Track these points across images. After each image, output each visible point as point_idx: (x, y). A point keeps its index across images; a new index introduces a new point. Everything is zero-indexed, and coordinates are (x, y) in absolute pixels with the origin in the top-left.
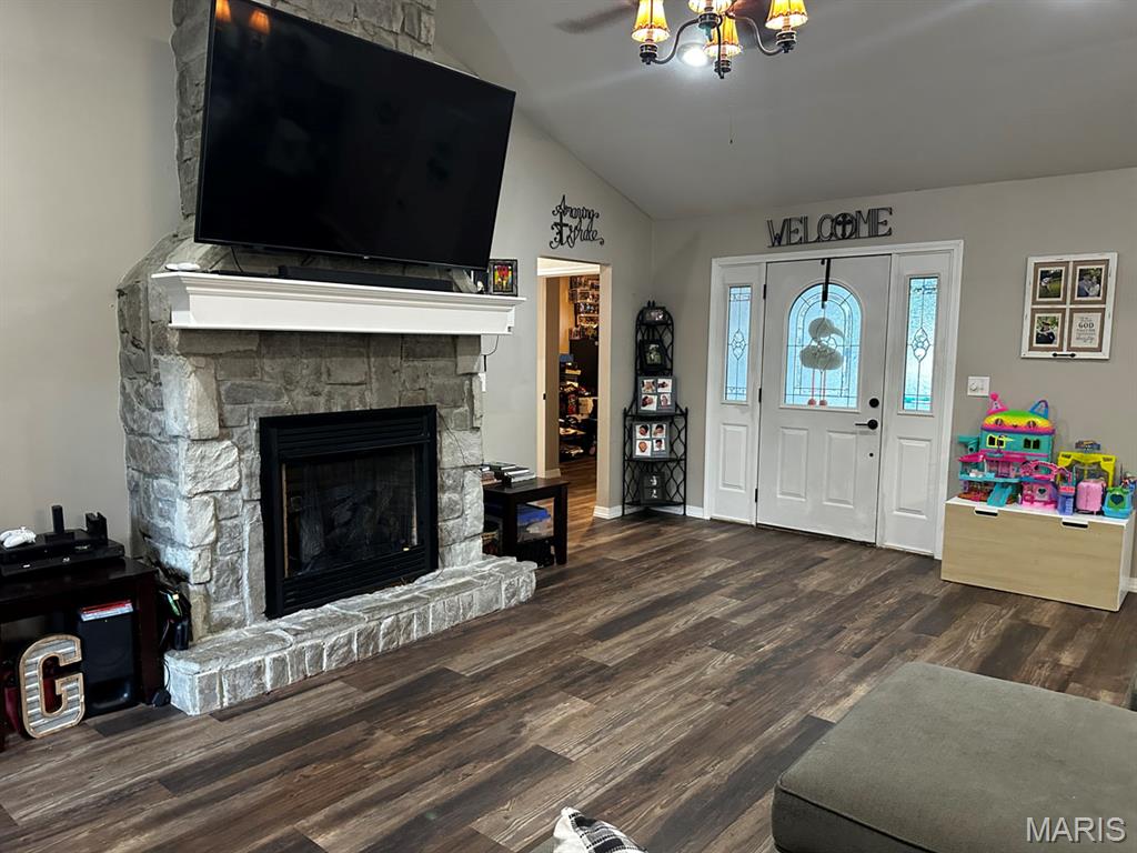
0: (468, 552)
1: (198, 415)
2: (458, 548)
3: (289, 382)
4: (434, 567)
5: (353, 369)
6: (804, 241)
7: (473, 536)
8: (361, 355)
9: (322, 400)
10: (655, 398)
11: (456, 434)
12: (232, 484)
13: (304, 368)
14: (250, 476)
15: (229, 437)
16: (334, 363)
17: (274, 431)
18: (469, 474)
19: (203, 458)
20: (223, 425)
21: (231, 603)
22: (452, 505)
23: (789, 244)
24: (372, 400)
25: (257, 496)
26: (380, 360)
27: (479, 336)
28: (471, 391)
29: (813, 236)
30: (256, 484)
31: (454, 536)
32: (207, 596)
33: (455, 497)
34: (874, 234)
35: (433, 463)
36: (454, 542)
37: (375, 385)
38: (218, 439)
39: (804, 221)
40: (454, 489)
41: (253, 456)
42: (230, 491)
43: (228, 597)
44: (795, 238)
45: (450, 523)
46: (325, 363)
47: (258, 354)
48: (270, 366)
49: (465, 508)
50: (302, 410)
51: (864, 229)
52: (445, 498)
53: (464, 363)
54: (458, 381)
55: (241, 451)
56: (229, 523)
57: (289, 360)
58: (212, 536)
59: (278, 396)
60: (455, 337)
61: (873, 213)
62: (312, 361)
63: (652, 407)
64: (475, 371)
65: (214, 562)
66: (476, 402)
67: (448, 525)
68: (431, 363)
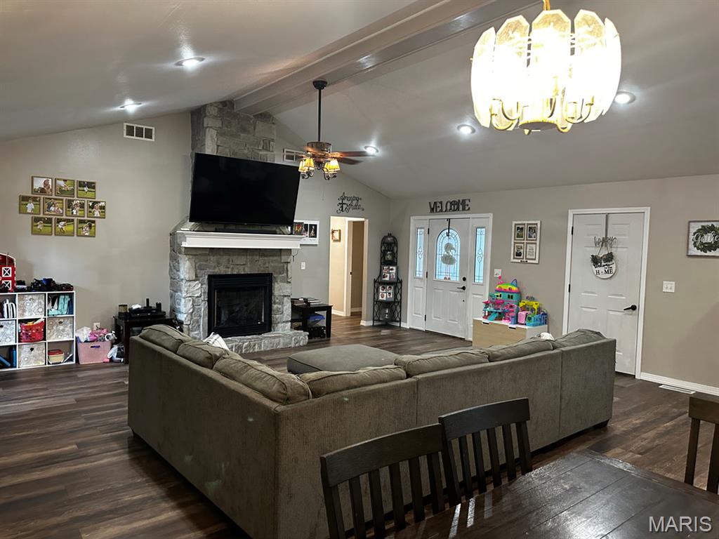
0: (285, 327)
1: (189, 273)
2: (280, 325)
3: (219, 264)
4: (270, 331)
5: (241, 260)
6: (441, 211)
7: (287, 321)
8: (243, 255)
9: (230, 270)
10: (388, 275)
11: (281, 284)
12: (198, 295)
13: (224, 259)
14: (204, 293)
15: (198, 280)
16: (234, 258)
17: (213, 279)
18: (286, 298)
19: (190, 286)
20: (196, 276)
21: (196, 332)
22: (278, 310)
23: (436, 211)
24: (248, 270)
25: (206, 299)
26: (251, 257)
27: (291, 249)
28: (287, 269)
29: (444, 210)
30: (206, 295)
31: (279, 320)
32: (189, 329)
33: (280, 306)
34: (464, 209)
35: (271, 294)
36: (279, 323)
37: (249, 265)
38: (195, 280)
39: (441, 203)
40: (279, 304)
41: (206, 286)
42: (197, 297)
43: (195, 331)
44: (438, 210)
45: (277, 316)
46: (231, 258)
47: (209, 255)
48: (213, 259)
49: (283, 312)
50: (222, 273)
51: (461, 207)
52: (275, 306)
53: (284, 258)
54: (282, 264)
55: (202, 285)
56: (197, 307)
57: (219, 257)
58: (191, 310)
59: (215, 268)
60: (281, 250)
61: (464, 201)
62: (227, 257)
63: (387, 279)
64: (289, 261)
65: (191, 319)
66: (289, 273)
67: (276, 316)
68: (271, 258)
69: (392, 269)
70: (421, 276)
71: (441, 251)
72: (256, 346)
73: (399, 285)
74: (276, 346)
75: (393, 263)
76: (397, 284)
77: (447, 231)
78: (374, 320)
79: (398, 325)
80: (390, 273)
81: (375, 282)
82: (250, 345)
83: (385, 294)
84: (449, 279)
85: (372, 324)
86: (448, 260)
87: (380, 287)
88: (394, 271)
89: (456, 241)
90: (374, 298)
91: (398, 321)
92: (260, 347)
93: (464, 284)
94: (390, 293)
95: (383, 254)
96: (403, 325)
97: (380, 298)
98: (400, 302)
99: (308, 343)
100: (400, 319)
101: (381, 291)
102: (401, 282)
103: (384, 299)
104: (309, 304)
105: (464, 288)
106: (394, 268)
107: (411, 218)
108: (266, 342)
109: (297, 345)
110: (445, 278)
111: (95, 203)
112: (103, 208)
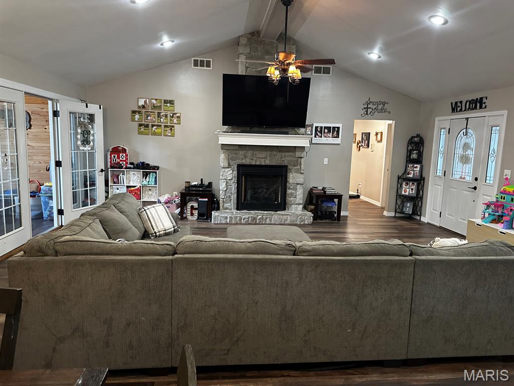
0: (297, 208)
1: (223, 162)
2: (293, 206)
3: (245, 157)
4: (284, 209)
5: (263, 154)
6: (461, 110)
7: (300, 204)
8: (265, 151)
9: (254, 161)
10: (412, 172)
11: (294, 174)
12: (230, 178)
13: (249, 153)
14: (235, 177)
15: (231, 168)
16: (257, 153)
17: (241, 168)
18: (298, 186)
19: (224, 171)
20: (229, 165)
21: (229, 204)
22: (292, 194)
23: (457, 111)
24: (268, 163)
25: (236, 182)
26: (270, 152)
27: (304, 147)
28: (300, 162)
29: (463, 109)
30: (236, 179)
31: (292, 202)
32: (223, 202)
33: (293, 192)
34: (481, 107)
35: (286, 181)
36: (292, 204)
37: (268, 158)
38: (228, 168)
39: (461, 102)
40: (293, 190)
41: (235, 172)
42: (230, 180)
43: (228, 203)
44: (458, 110)
45: (291, 199)
46: (255, 152)
47: (238, 150)
48: (241, 152)
49: (297, 196)
50: (248, 163)
51: (478, 105)
52: (289, 191)
53: (298, 154)
54: (296, 159)
55: (233, 171)
56: (230, 187)
57: (245, 151)
58: (225, 189)
59: (242, 159)
60: (296, 147)
61: (481, 99)
62: (252, 152)
63: (411, 176)
64: (302, 156)
65: (225, 195)
66: (302, 166)
67: (290, 199)
68: (287, 154)
69: (416, 167)
70: (440, 174)
71: (459, 151)
72: (268, 220)
73: (422, 182)
74: (284, 222)
75: (419, 161)
76: (420, 182)
77: (464, 130)
78: (396, 212)
79: (418, 218)
80: (414, 171)
81: (399, 178)
82: (262, 218)
83: (408, 190)
84: (464, 178)
85: (394, 215)
86: (465, 160)
87: (404, 183)
88: (418, 169)
89: (472, 141)
90: (397, 192)
91: (418, 215)
92: (271, 220)
93: (475, 184)
94: (412, 189)
95: (410, 152)
96: (423, 219)
97: (403, 193)
98: (421, 198)
99: (313, 223)
100: (420, 213)
101: (404, 186)
102: (424, 179)
103: (407, 194)
104: (325, 192)
105: (475, 188)
106: (419, 166)
107: (436, 118)
108: (276, 217)
109: (302, 223)
110: (461, 178)
111: (174, 114)
112: (179, 117)
